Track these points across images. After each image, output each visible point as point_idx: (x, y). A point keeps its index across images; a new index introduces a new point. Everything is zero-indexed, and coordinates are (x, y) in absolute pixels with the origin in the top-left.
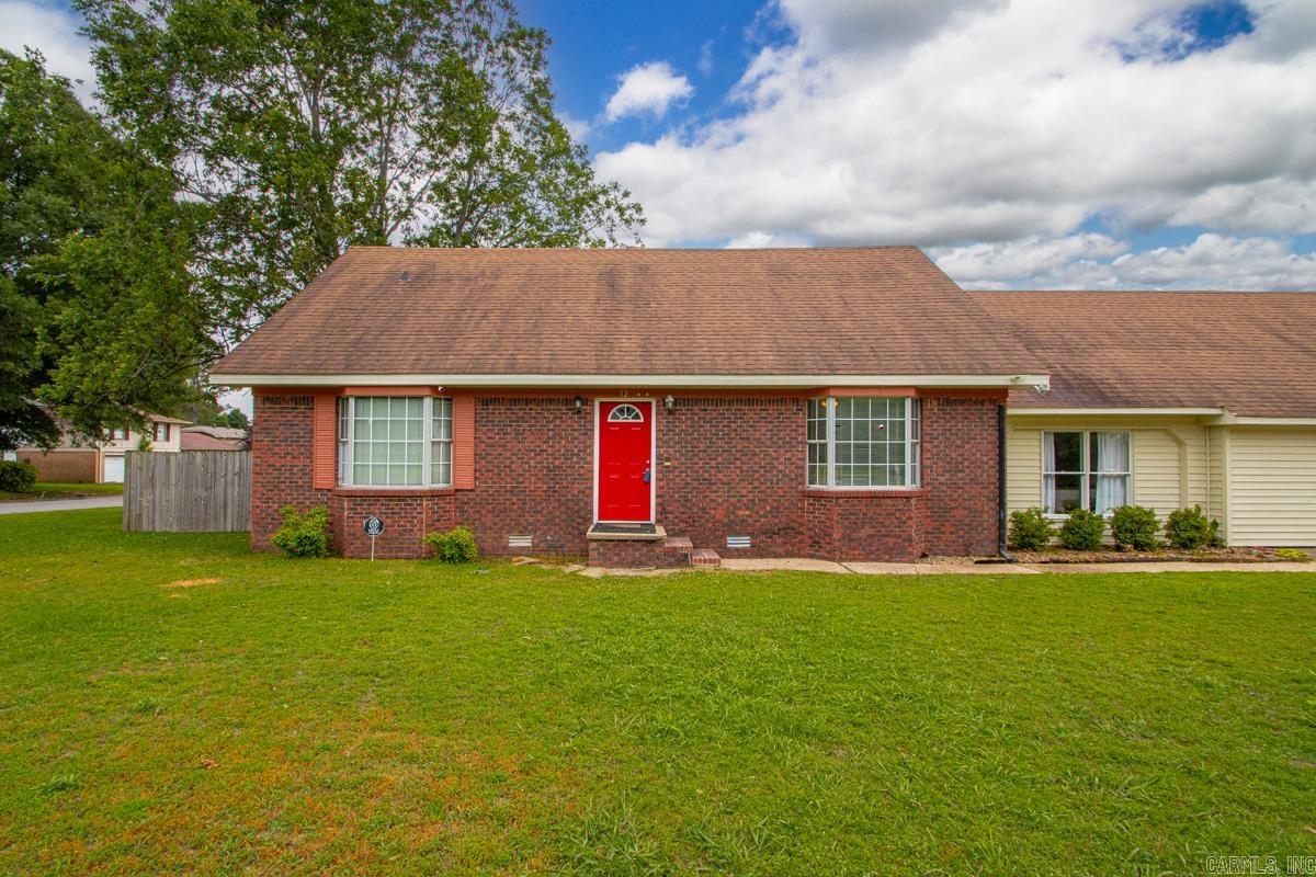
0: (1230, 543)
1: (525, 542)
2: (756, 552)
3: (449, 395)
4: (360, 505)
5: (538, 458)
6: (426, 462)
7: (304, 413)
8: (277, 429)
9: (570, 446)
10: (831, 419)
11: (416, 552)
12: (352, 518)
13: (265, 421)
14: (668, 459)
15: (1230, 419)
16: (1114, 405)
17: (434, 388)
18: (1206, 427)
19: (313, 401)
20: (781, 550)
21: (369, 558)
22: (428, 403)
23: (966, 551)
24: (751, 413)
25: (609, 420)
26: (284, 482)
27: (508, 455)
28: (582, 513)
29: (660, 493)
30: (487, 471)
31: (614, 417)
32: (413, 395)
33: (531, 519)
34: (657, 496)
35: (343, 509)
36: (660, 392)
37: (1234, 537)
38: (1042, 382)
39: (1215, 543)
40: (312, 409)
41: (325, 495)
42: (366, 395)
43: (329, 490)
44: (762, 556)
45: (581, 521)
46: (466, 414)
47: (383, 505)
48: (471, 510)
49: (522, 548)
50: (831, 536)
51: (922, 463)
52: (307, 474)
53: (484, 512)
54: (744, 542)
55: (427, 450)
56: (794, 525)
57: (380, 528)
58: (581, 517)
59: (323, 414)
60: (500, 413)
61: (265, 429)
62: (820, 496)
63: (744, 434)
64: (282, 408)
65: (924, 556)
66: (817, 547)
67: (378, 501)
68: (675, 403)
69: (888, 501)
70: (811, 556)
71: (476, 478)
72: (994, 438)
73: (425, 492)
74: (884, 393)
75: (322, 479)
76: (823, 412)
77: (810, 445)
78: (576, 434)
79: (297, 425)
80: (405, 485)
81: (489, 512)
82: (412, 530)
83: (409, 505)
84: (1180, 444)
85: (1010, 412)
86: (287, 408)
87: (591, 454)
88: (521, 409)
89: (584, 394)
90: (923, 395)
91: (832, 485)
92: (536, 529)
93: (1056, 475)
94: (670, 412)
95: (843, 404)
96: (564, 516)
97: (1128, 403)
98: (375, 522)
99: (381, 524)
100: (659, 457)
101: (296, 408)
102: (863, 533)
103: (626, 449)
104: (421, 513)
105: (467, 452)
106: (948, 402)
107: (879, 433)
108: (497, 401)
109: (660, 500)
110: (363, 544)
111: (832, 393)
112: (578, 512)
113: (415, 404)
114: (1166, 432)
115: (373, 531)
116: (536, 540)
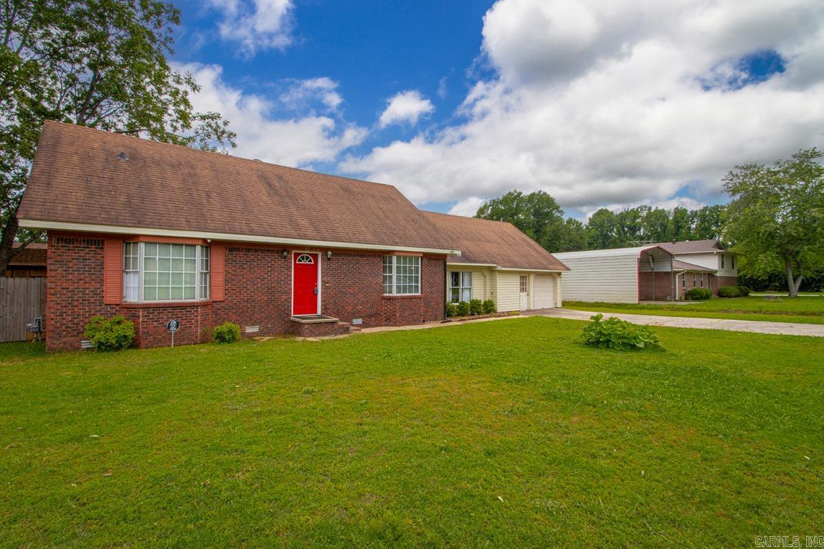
0: (498, 311)
1: (255, 329)
2: (365, 325)
3: (209, 245)
4: (152, 313)
5: (262, 282)
6: (197, 285)
7: (95, 251)
8: (71, 262)
9: (280, 276)
10: (394, 265)
11: (193, 340)
12: (146, 322)
13: (59, 255)
14: (328, 283)
15: (499, 268)
16: (471, 262)
17: (205, 240)
18: (492, 270)
19: (103, 243)
20: (374, 324)
21: (169, 346)
22: (198, 249)
23: (435, 319)
24: (363, 261)
25: (297, 262)
26: (77, 300)
27: (245, 280)
28: (286, 312)
29: (323, 299)
30: (233, 290)
31: (300, 260)
32: (190, 243)
33: (258, 317)
34: (322, 301)
35: (138, 317)
36: (324, 250)
37: (500, 309)
38: (459, 253)
39: (495, 311)
40: (103, 248)
41: (114, 308)
42: (152, 241)
43: (117, 305)
44: (367, 327)
45: (285, 315)
46: (219, 258)
47: (169, 312)
48: (223, 313)
49: (253, 333)
50: (395, 315)
51: (422, 284)
52: (98, 294)
53: (230, 314)
54: (359, 321)
55: (198, 278)
56: (379, 312)
57: (177, 327)
58: (285, 314)
59: (111, 254)
60: (240, 257)
61: (59, 261)
62: (390, 299)
63: (360, 271)
64: (74, 247)
65: (424, 321)
66: (389, 320)
67: (166, 310)
68: (332, 255)
69: (415, 300)
70: (386, 325)
71: (226, 294)
72: (443, 274)
73: (198, 303)
74: (414, 255)
75: (110, 298)
76: (391, 262)
77: (384, 276)
78: (283, 269)
79: (89, 259)
80: (184, 300)
81: (233, 313)
82: (190, 327)
83: (188, 311)
84: (485, 276)
85: (448, 263)
86: (79, 247)
87: (291, 280)
88: (252, 255)
89: (283, 249)
90: (426, 256)
91: (395, 294)
92: (261, 322)
93: (453, 289)
94: (329, 259)
95: (398, 258)
96: (276, 314)
97: (475, 262)
98: (174, 323)
99: (178, 323)
100: (322, 281)
101: (88, 248)
102: (406, 314)
103: (306, 277)
104: (197, 316)
105: (219, 279)
106: (430, 259)
107: (411, 272)
108: (237, 249)
109: (323, 303)
110: (154, 338)
111: (396, 253)
112: (284, 310)
113: (189, 249)
114: (482, 272)
115: (173, 329)
116: (261, 328)
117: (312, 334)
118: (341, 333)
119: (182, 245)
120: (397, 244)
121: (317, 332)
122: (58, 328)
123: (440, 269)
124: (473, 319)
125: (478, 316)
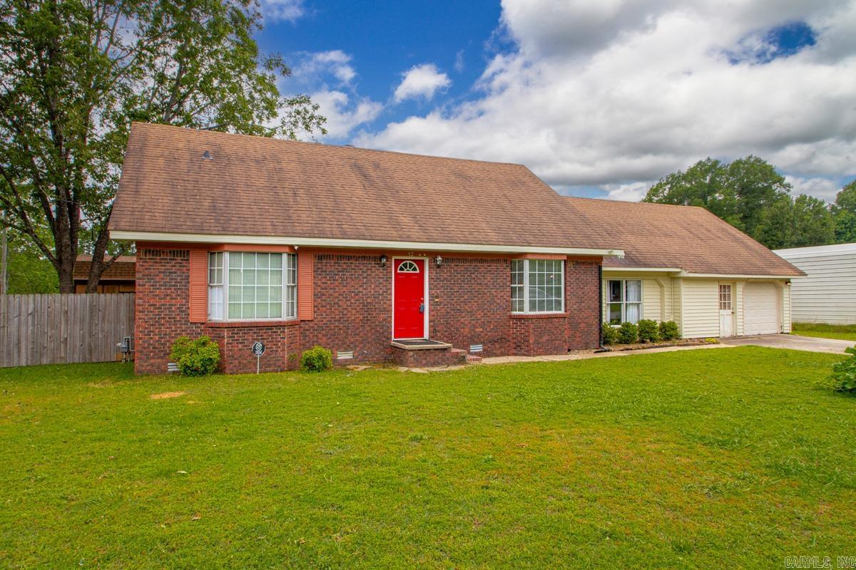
0: (684, 337)
1: (348, 356)
2: (486, 353)
3: (297, 253)
4: (236, 334)
5: (357, 297)
6: (284, 301)
7: (180, 263)
8: (157, 276)
9: (377, 289)
10: (527, 272)
11: (279, 366)
12: (230, 343)
13: (147, 269)
14: (437, 297)
15: (685, 274)
16: (640, 266)
17: (291, 247)
18: (672, 277)
19: (188, 254)
20: (498, 352)
21: (255, 372)
22: (285, 257)
23: (586, 347)
24: (483, 268)
25: (398, 271)
26: (164, 318)
27: (336, 295)
28: (385, 334)
29: (432, 318)
30: (323, 306)
31: (401, 269)
32: (274, 251)
33: (352, 340)
34: (430, 321)
35: (223, 337)
36: (432, 254)
37: (685, 335)
38: (620, 253)
39: (678, 337)
40: (188, 260)
41: (199, 327)
42: (237, 249)
43: (203, 324)
44: (489, 356)
45: (384, 339)
46: (307, 266)
47: (255, 333)
48: (311, 335)
49: (347, 360)
50: (528, 341)
51: (565, 297)
52: (184, 311)
53: (320, 336)
54: (478, 348)
55: (284, 292)
56: (506, 336)
57: (263, 350)
58: (385, 337)
59: (196, 264)
60: (330, 265)
61: (147, 275)
62: (520, 318)
63: (479, 281)
64: (160, 259)
65: (569, 350)
66: (520, 347)
67: (251, 330)
68: (443, 261)
69: (555, 320)
70: (515, 355)
71: (315, 312)
72: (597, 284)
73: (284, 322)
74: (553, 258)
75: (195, 316)
76: (521, 269)
77: (512, 288)
78: (381, 280)
79: (175, 273)
80: (269, 319)
81: (324, 336)
82: (277, 351)
83: (275, 332)
84: (661, 286)
85: (604, 269)
86: (165, 259)
87: (391, 294)
88: (344, 263)
89: (382, 254)
90: (571, 259)
91: (527, 312)
92: (356, 346)
93: (611, 304)
94: (439, 266)
95: (532, 263)
96: (374, 337)
97: (645, 265)
98: (259, 345)
99: (263, 346)
100: (431, 295)
101: (174, 260)
102: (545, 339)
103: (409, 289)
104: (284, 338)
105: (308, 294)
106: (577, 263)
107: (549, 281)
108: (328, 257)
109: (432, 324)
110: (240, 363)
111: (529, 257)
112: (383, 333)
113: (276, 258)
114: (655, 280)
115: (259, 352)
116: (356, 354)
117: (418, 364)
118: (455, 364)
119: (267, 253)
120: (529, 245)
121: (424, 362)
122: (145, 348)
123: (591, 278)
124: (643, 348)
125: (650, 344)
